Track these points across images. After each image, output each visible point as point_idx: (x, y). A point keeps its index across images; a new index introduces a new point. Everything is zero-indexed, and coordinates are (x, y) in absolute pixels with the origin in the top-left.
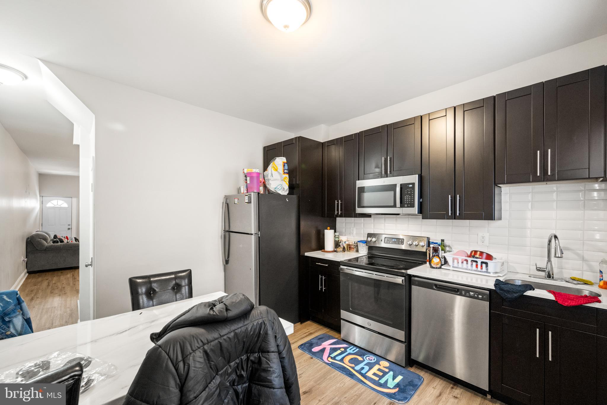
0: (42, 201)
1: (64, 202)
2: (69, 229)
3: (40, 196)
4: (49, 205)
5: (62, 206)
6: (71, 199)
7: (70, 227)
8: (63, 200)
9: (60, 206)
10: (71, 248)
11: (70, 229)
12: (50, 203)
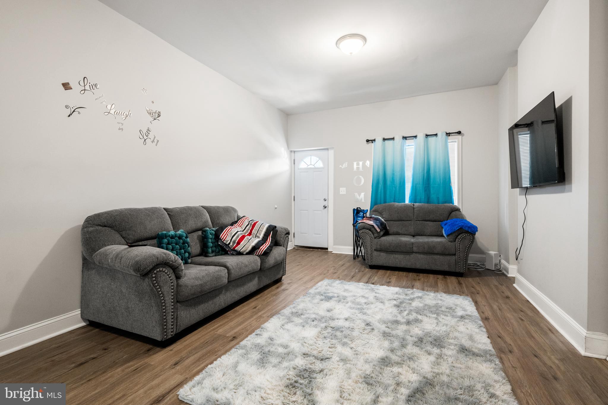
3: (290, 151)
4: (303, 165)
6: (327, 152)
7: (325, 203)
8: (316, 155)
11: (326, 207)
12: (302, 162)
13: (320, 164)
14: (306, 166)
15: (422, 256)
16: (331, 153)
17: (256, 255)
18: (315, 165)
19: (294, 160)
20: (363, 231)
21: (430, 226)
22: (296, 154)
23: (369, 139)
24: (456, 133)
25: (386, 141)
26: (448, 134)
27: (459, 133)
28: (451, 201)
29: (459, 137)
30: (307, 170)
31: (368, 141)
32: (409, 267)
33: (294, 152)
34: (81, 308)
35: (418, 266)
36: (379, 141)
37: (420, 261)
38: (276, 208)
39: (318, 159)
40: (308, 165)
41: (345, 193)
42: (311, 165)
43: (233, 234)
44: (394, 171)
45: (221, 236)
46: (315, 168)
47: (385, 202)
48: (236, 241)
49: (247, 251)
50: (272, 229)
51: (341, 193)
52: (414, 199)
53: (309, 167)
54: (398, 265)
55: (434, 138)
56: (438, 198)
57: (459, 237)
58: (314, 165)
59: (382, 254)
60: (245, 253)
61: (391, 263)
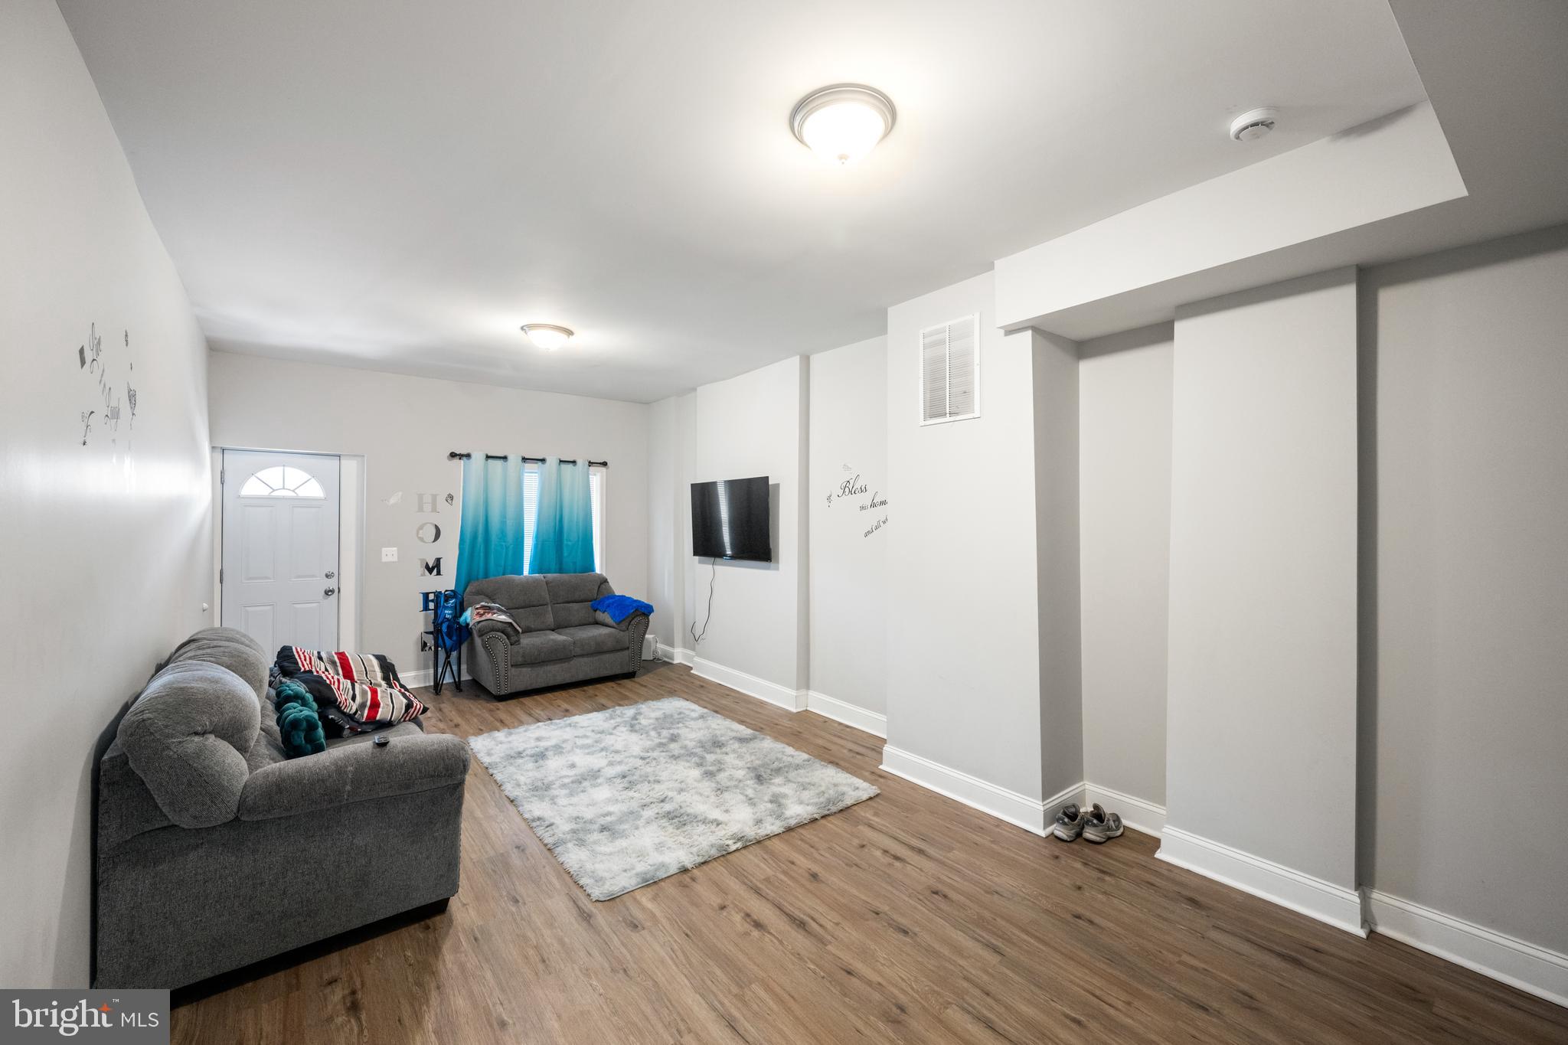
0: (222, 473)
1: (306, 476)
2: (328, 592)
3: (213, 448)
4: (252, 488)
5: (303, 493)
6: (336, 462)
7: (332, 584)
8: (300, 467)
9: (293, 494)
10: (408, 787)
11: (332, 591)
12: (252, 480)
13: (314, 490)
14: (265, 491)
15: (586, 659)
16: (350, 466)
18: (296, 491)
19: (220, 471)
20: (492, 634)
21: (578, 610)
22: (229, 457)
23: (456, 452)
24: (600, 463)
25: (490, 461)
26: (591, 464)
27: (605, 464)
28: (593, 570)
29: (603, 469)
30: (268, 502)
31: (453, 455)
32: (569, 681)
33: (222, 451)
35: (581, 677)
36: (478, 457)
37: (584, 668)
39: (310, 477)
40: (274, 490)
41: (395, 559)
42: (284, 488)
44: (505, 518)
46: (298, 499)
47: (486, 575)
48: (367, 701)
51: (384, 559)
52: (539, 566)
53: (275, 494)
54: (551, 683)
55: (570, 466)
56: (575, 563)
57: (633, 622)
58: (293, 491)
59: (524, 670)
61: (541, 683)
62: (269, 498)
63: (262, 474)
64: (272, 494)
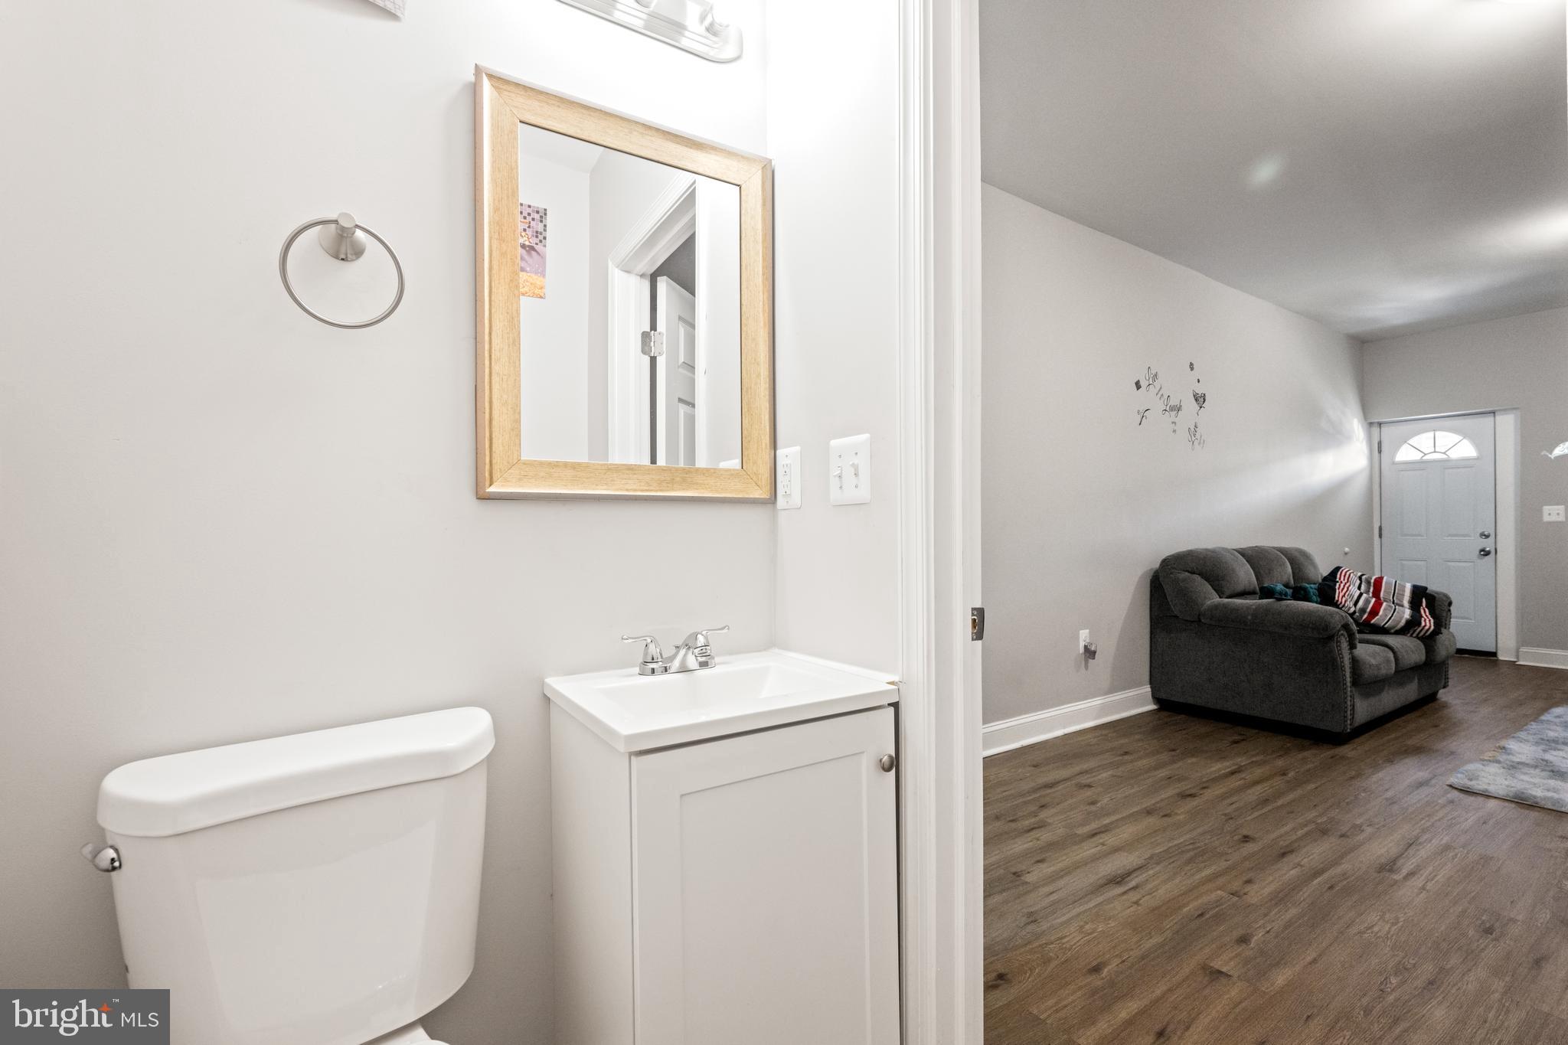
1: (1460, 438)
2: (1484, 552)
3: (1367, 427)
4: (1406, 454)
5: (1454, 455)
6: (1491, 418)
7: (1488, 543)
8: (1455, 431)
9: (1444, 456)
11: (1489, 551)
12: (1405, 447)
13: (1465, 450)
14: (1415, 456)
16: (1506, 419)
17: (1411, 636)
18: (1447, 453)
19: (1380, 444)
22: (1385, 429)
30: (1421, 465)
33: (1380, 424)
34: (1150, 684)
38: (1346, 554)
40: (1425, 454)
41: (1561, 518)
42: (1434, 452)
43: (1355, 597)
45: (1336, 598)
46: (1448, 461)
48: (1367, 608)
49: (1399, 627)
50: (1419, 594)
51: (1546, 519)
53: (1426, 458)
58: (1444, 453)
60: (1392, 631)
62: (1421, 462)
63: (1413, 441)
64: (1424, 458)
